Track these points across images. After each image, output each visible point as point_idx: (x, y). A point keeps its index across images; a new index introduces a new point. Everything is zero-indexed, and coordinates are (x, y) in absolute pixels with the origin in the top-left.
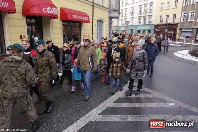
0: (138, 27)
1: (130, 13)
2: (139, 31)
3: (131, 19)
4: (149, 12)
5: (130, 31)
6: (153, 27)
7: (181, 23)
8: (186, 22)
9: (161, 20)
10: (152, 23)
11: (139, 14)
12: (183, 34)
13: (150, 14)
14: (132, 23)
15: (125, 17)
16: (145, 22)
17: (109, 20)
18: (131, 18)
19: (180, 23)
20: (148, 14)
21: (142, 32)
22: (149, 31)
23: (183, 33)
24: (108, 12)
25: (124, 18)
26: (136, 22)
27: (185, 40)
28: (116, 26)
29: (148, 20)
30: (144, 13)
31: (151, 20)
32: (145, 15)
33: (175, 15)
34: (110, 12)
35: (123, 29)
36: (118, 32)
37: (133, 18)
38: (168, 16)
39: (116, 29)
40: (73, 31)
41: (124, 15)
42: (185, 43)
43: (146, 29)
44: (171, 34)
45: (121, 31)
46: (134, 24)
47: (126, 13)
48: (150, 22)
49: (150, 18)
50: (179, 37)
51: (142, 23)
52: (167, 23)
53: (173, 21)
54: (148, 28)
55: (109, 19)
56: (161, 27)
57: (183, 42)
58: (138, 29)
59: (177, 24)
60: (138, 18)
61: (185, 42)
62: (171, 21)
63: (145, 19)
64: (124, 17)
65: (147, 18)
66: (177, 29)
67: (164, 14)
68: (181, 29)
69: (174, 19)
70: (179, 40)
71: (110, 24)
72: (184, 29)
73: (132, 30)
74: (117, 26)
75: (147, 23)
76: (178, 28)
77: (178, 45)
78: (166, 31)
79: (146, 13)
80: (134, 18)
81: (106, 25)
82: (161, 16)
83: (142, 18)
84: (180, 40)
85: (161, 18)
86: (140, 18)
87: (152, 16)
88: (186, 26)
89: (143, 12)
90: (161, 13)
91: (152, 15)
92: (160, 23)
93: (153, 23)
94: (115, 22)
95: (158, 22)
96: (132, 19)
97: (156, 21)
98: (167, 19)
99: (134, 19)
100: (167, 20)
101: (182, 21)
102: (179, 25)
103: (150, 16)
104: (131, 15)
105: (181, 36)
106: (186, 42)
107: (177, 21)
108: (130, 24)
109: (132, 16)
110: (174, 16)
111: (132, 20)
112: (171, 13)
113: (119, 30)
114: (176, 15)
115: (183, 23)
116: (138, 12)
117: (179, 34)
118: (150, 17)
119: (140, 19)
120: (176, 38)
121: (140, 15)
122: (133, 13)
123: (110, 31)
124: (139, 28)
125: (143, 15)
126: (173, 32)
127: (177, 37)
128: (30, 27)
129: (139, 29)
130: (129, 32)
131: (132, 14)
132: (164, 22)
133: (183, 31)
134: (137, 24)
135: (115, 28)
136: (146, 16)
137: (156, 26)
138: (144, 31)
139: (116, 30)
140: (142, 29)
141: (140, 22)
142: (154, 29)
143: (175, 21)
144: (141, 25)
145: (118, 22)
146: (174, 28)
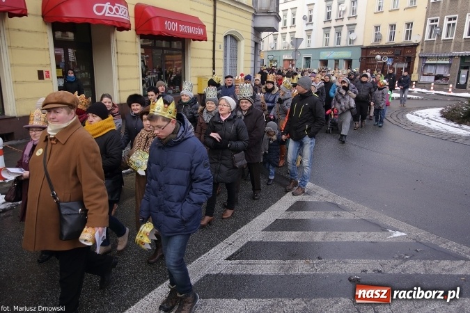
0: (321, 53)
1: (304, 18)
2: (325, 62)
3: (305, 33)
4: (349, 18)
5: (303, 62)
6: (359, 54)
7: (425, 43)
8: (435, 42)
9: (378, 37)
10: (356, 44)
11: (325, 22)
12: (429, 70)
13: (352, 21)
14: (309, 42)
15: (293, 29)
16: (339, 40)
17: (253, 36)
18: (306, 31)
19: (422, 45)
20: (346, 22)
21: (331, 64)
22: (349, 63)
23: (429, 67)
24: (251, 17)
25: (289, 30)
26: (317, 41)
27: (433, 84)
28: (270, 49)
29: (347, 36)
30: (337, 20)
31: (353, 36)
32: (339, 23)
33: (409, 25)
34: (255, 16)
35: (286, 58)
37: (312, 30)
38: (393, 26)
39: (271, 57)
40: (166, 61)
41: (289, 23)
42: (434, 92)
43: (342, 59)
44: (399, 70)
45: (282, 62)
46: (313, 46)
47: (294, 19)
48: (351, 41)
49: (351, 31)
50: (419, 77)
51: (332, 43)
52: (392, 43)
53: (407, 39)
54: (347, 54)
55: (253, 33)
57: (429, 89)
58: (321, 58)
59: (416, 46)
60: (322, 30)
61: (432, 88)
62: (400, 39)
63: (339, 34)
64: (288, 28)
65: (345, 31)
66: (415, 57)
67: (385, 21)
68: (423, 58)
69: (409, 34)
70: (418, 84)
71: (256, 44)
72: (432, 58)
73: (308, 59)
74: (273, 50)
75: (343, 43)
76: (417, 55)
77: (417, 97)
78: (389, 62)
79: (342, 19)
80: (313, 32)
81: (245, 47)
82: (377, 28)
83: (333, 32)
84: (422, 85)
85: (377, 30)
86: (327, 30)
87: (357, 27)
88: (435, 51)
89: (333, 17)
90: (378, 20)
91: (355, 24)
92: (376, 44)
93: (359, 43)
94: (267, 39)
95: (369, 42)
96: (309, 32)
97: (364, 38)
98: (391, 33)
99: (313, 34)
100: (392, 38)
101: (427, 38)
102: (419, 49)
103: (350, 27)
104: (307, 24)
105: (424, 75)
106: (435, 89)
107: (415, 39)
108: (303, 46)
109: (309, 27)
110: (408, 27)
111: (309, 37)
112: (401, 20)
113: (276, 61)
114: (412, 24)
115: (430, 43)
116: (324, 17)
117: (418, 71)
119: (327, 35)
120: (412, 80)
121: (328, 25)
122: (310, 20)
123: (255, 61)
124: (325, 55)
125: (333, 23)
126: (404, 65)
127: (415, 77)
128: (61, 52)
129: (325, 58)
130: (300, 64)
132: (385, 41)
133: (428, 62)
134: (321, 47)
135: (266, 54)
136: (342, 26)
137: (366, 50)
138: (337, 61)
139: (271, 61)
140: (331, 56)
141: (327, 41)
142: (362, 58)
143: (410, 39)
144: (330, 48)
145: (276, 39)
146: (408, 55)
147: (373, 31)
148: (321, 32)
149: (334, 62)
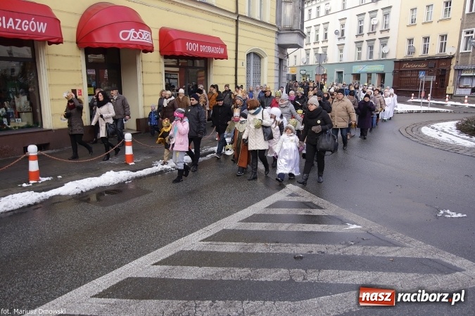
0: (354, 67)
1: (336, 33)
2: (357, 76)
3: (337, 47)
4: (382, 31)
5: (335, 76)
6: (392, 67)
7: (460, 55)
8: (471, 54)
9: (411, 50)
10: (389, 57)
11: (357, 36)
12: (465, 82)
13: (385, 35)
14: (341, 56)
15: (325, 44)
16: (371, 53)
17: (277, 53)
18: (338, 45)
19: (458, 57)
20: (378, 35)
21: (364, 78)
22: (382, 76)
23: (465, 79)
24: (274, 35)
25: (321, 45)
26: (350, 55)
27: (467, 97)
28: (302, 64)
29: (380, 49)
30: (369, 34)
31: (385, 50)
32: (372, 37)
33: (444, 37)
34: (278, 34)
36: (308, 79)
37: (344, 44)
38: (426, 39)
39: (303, 72)
41: (321, 38)
42: (467, 105)
43: (374, 72)
44: (428, 83)
45: (314, 76)
46: (345, 60)
47: (326, 34)
48: (384, 55)
49: (384, 45)
50: (455, 91)
51: (364, 57)
52: (425, 56)
53: (441, 51)
54: (379, 68)
55: (277, 49)
56: (409, 66)
57: (463, 102)
58: (353, 72)
59: (450, 58)
60: (355, 44)
61: (466, 101)
62: (434, 51)
63: (371, 47)
64: (321, 43)
65: (377, 45)
66: (450, 70)
67: (418, 34)
68: (459, 70)
69: (443, 47)
70: (452, 97)
71: (281, 60)
72: (468, 70)
73: (340, 73)
74: (306, 65)
75: (376, 56)
76: (452, 67)
78: (422, 75)
79: (375, 32)
80: (345, 46)
81: (268, 64)
82: (411, 41)
83: (365, 46)
84: (458, 98)
85: (410, 43)
86: (359, 44)
87: (389, 40)
88: (471, 62)
89: (366, 30)
90: (411, 33)
91: (387, 38)
92: (409, 57)
93: (392, 56)
94: (296, 58)
95: (402, 55)
96: (341, 47)
97: (397, 50)
98: (425, 45)
99: (345, 48)
100: (426, 49)
101: (462, 50)
102: (454, 62)
103: (383, 40)
104: (339, 39)
105: (460, 88)
106: (468, 102)
107: (450, 51)
108: (333, 57)
109: (342, 42)
110: (442, 39)
111: (341, 51)
112: (434, 32)
113: (309, 75)
114: (446, 36)
115: (466, 55)
116: (356, 32)
117: (454, 83)
118: (384, 42)
119: (360, 49)
120: (447, 92)
121: (360, 39)
122: (343, 34)
123: (280, 77)
124: (357, 69)
125: (366, 37)
127: (450, 89)
128: (93, 72)
129: (357, 72)
130: (333, 78)
131: (340, 36)
132: (419, 54)
133: (463, 74)
134: (353, 60)
135: (299, 69)
136: (375, 39)
137: (399, 63)
138: (369, 75)
139: (303, 75)
140: (364, 70)
141: (359, 55)
142: (394, 72)
143: (444, 51)
144: (362, 62)
145: (308, 54)
146: (442, 68)
147: (406, 45)
148: (354, 46)
149: (366, 76)
